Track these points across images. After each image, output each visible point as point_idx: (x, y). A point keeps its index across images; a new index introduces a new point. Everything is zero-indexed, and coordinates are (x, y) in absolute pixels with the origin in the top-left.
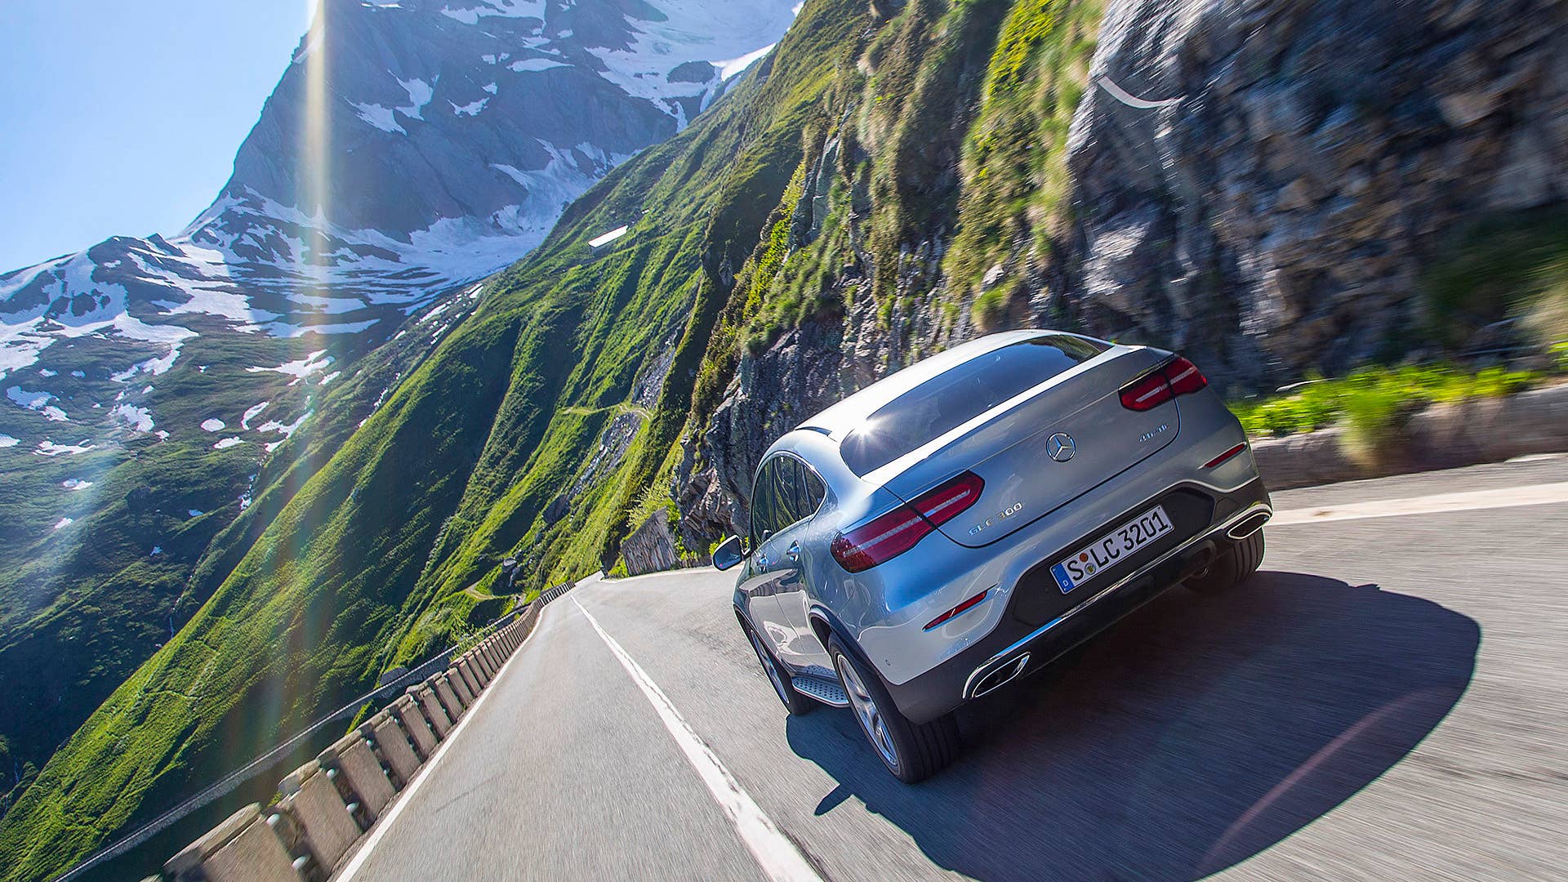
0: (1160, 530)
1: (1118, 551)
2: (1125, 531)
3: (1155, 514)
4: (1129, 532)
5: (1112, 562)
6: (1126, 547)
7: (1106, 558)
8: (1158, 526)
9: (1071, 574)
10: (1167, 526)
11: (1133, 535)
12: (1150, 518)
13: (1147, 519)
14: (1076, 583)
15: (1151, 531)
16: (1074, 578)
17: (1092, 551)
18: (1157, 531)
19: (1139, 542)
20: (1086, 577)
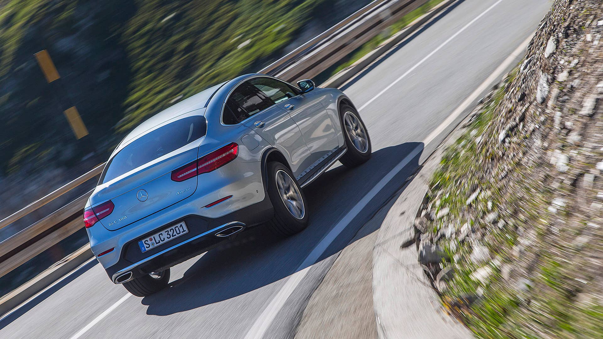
0: (182, 232)
1: (164, 238)
2: (168, 231)
3: (181, 225)
4: (169, 231)
5: (161, 243)
6: (167, 237)
7: (159, 241)
8: (181, 230)
9: (145, 246)
10: (185, 231)
11: (171, 233)
12: (179, 227)
13: (177, 227)
14: (147, 249)
15: (178, 232)
16: (146, 247)
17: (154, 237)
18: (181, 232)
19: (173, 236)
20: (151, 247)
